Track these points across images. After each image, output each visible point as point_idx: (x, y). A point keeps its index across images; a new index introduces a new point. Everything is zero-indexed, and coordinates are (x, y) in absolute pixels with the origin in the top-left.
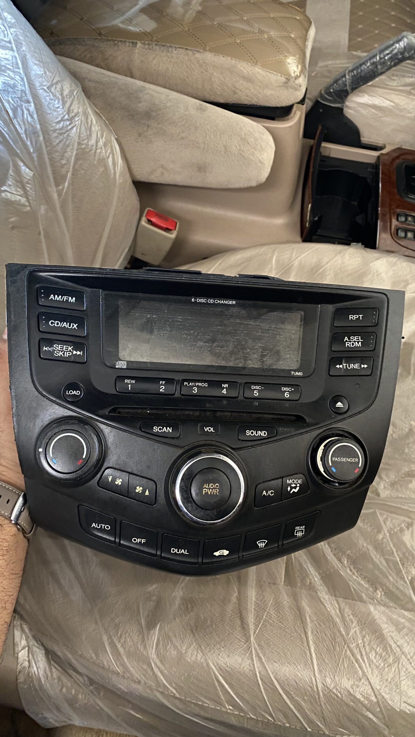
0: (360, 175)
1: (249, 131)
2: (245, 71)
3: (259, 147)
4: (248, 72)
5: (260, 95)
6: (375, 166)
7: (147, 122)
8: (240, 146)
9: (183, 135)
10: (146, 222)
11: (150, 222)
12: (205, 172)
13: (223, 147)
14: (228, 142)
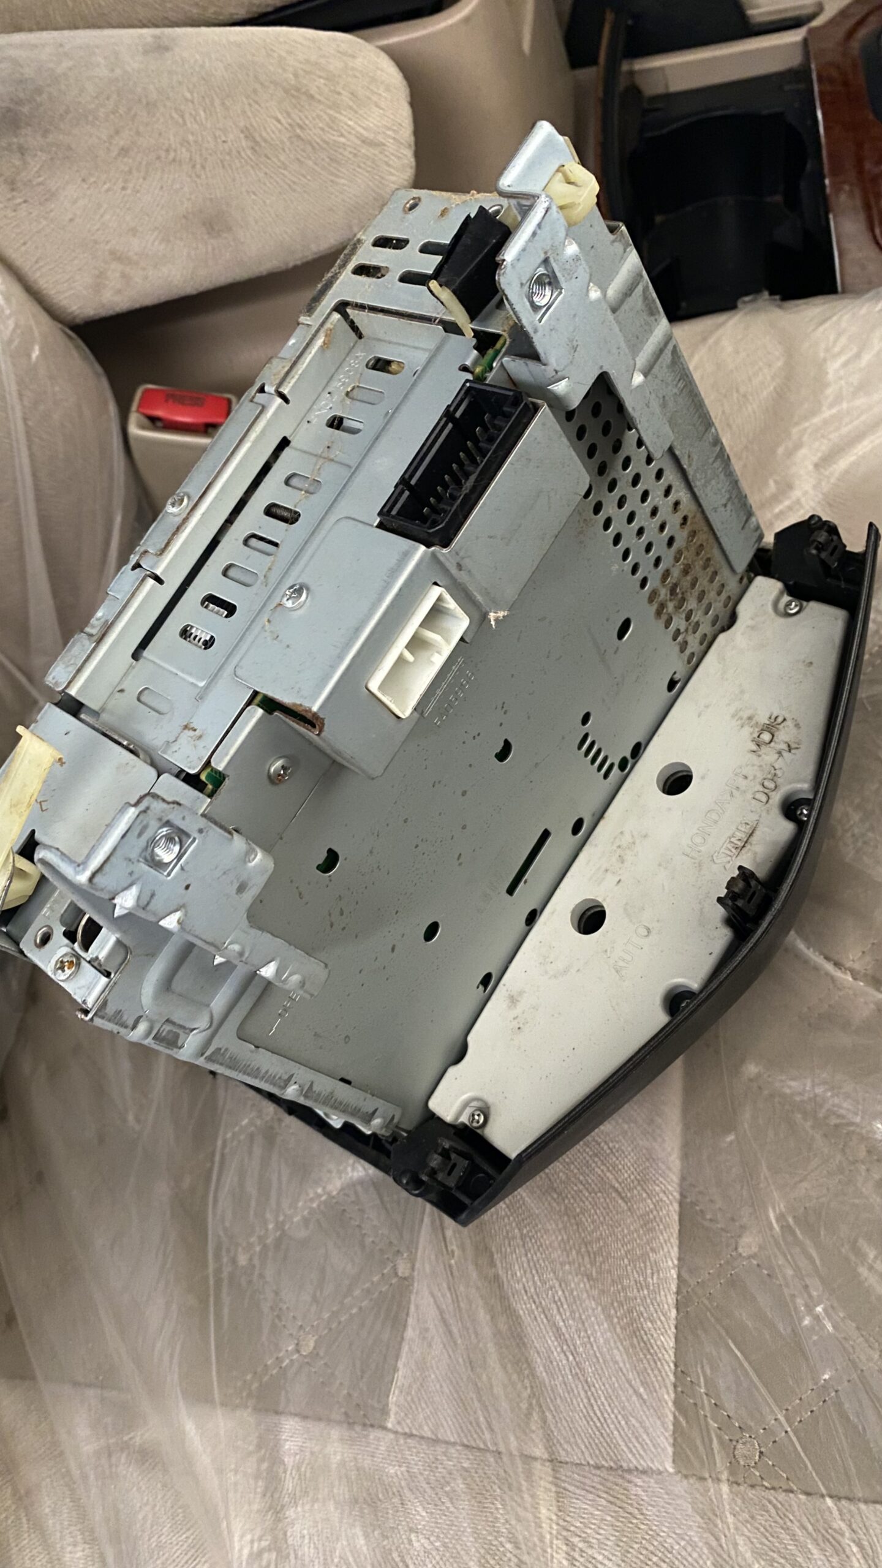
0: (765, 112)
1: (307, 61)
3: (345, 97)
6: (800, 74)
7: (15, 140)
8: (288, 114)
9: (120, 142)
10: (143, 428)
11: (154, 422)
12: (229, 229)
13: (242, 136)
14: (250, 114)
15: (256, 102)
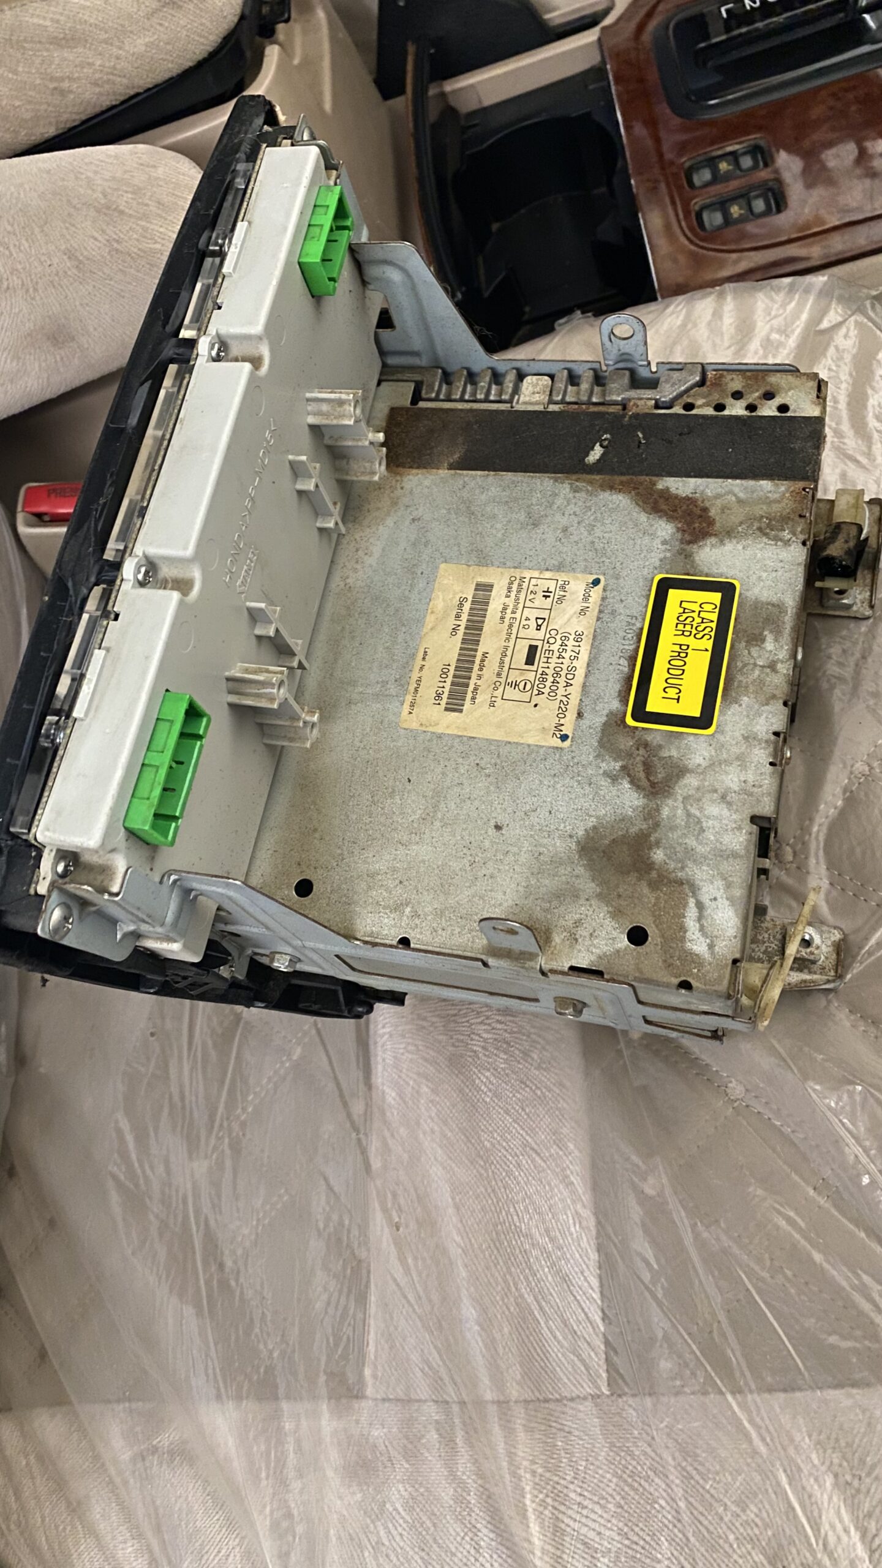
0: (574, 115)
1: (114, 178)
2: (48, 23)
4: (58, 21)
5: (122, 64)
6: (597, 72)
8: (103, 231)
10: (31, 525)
11: (40, 519)
12: (73, 339)
13: (65, 257)
14: (68, 237)
15: (73, 225)
